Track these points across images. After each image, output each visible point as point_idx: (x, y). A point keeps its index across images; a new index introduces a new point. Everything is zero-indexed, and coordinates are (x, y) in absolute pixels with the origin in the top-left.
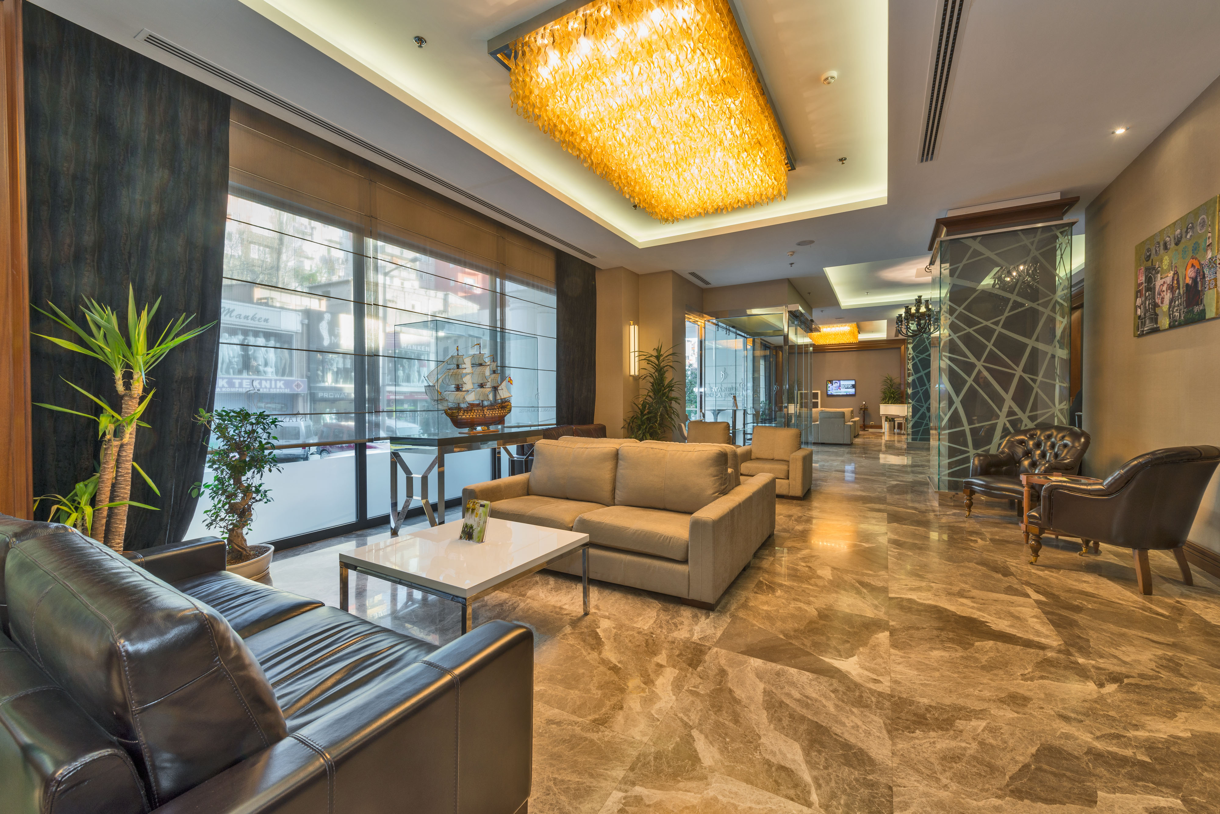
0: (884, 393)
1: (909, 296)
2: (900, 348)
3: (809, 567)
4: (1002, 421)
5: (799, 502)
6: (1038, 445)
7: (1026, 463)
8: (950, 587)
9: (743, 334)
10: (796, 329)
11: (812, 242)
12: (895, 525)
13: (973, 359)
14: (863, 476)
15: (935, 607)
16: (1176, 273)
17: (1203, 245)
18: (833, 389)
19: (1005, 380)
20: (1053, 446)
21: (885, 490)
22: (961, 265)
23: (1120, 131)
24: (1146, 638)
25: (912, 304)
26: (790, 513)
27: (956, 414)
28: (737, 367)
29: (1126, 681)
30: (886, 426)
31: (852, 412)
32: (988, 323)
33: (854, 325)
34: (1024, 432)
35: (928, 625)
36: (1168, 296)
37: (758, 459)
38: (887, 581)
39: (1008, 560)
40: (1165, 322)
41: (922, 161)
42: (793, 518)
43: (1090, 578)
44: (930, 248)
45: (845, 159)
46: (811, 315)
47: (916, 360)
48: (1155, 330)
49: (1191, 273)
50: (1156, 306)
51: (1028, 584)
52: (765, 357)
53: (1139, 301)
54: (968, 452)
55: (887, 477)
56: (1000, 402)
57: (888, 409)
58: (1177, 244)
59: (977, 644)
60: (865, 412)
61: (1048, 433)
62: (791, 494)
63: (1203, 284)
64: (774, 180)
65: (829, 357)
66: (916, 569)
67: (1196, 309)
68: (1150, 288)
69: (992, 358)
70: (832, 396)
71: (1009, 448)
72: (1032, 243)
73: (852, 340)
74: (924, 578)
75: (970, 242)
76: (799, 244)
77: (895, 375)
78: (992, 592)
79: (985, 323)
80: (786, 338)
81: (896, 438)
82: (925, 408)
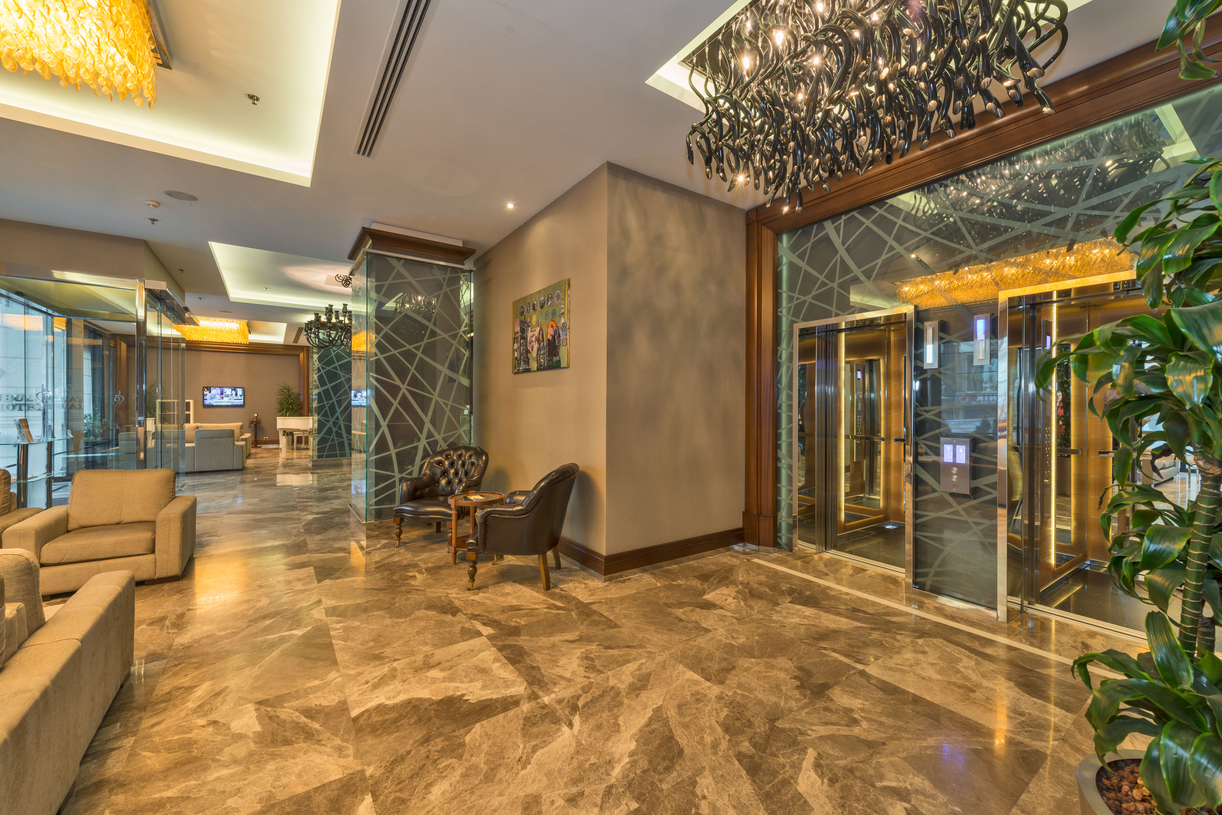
0: (281, 404)
1: (321, 303)
2: (298, 355)
3: (215, 723)
4: (423, 443)
5: (175, 584)
6: (452, 464)
7: (443, 482)
8: (413, 658)
9: (44, 309)
10: (159, 317)
11: (193, 198)
12: (327, 582)
13: (398, 382)
14: (269, 515)
15: (409, 702)
16: (541, 330)
17: (558, 313)
18: (214, 397)
19: (423, 402)
20: (463, 465)
21: (302, 530)
22: (387, 283)
23: (510, 206)
24: (566, 641)
25: (322, 312)
26: (159, 612)
27: (383, 437)
28: (29, 361)
29: (580, 704)
30: (283, 440)
31: (242, 427)
32: (411, 347)
33: (245, 322)
34: (440, 453)
35: (411, 741)
36: (536, 346)
37: (84, 528)
38: (341, 688)
39: (449, 592)
40: (534, 365)
41: (359, 152)
42: (167, 623)
43: (508, 588)
44: (352, 256)
45: (258, 99)
46: (183, 299)
47: (322, 372)
48: (528, 371)
49: (551, 331)
50: (528, 351)
51: (475, 617)
52: (93, 349)
53: (516, 346)
54: (394, 477)
55: (300, 510)
56: (420, 424)
57: (285, 423)
58: (542, 307)
59: (468, 739)
60: (256, 426)
61: (459, 452)
62: (158, 575)
63: (559, 341)
64: (126, 59)
65: (206, 357)
66: (371, 648)
67: (555, 359)
68: (524, 338)
69: (414, 383)
70: (211, 406)
71: (430, 470)
72: (444, 279)
73: (240, 340)
74: (382, 658)
75: (394, 262)
76: (170, 194)
77: (293, 383)
78: (453, 644)
79: (408, 347)
80: (141, 326)
81: (295, 454)
82: (331, 422)
